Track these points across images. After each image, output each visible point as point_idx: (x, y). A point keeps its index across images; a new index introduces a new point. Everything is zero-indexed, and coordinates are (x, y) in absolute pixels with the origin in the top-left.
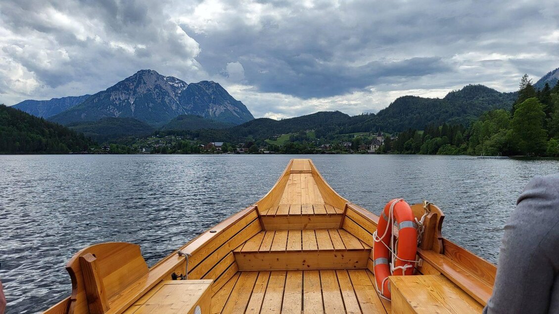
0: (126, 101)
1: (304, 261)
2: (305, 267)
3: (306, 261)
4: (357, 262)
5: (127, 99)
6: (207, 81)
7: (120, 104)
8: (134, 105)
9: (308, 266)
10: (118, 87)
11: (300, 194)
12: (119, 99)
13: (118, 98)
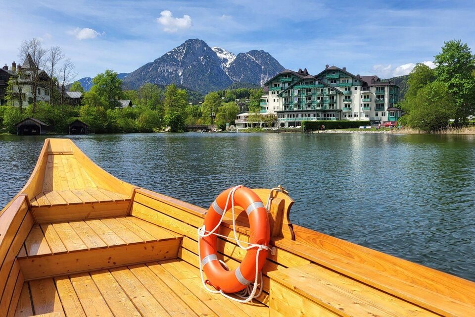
0: (174, 72)
1: (110, 258)
2: (111, 264)
3: (112, 257)
4: (167, 252)
5: (175, 71)
6: (257, 51)
7: (168, 76)
8: (182, 77)
9: (114, 263)
10: (165, 58)
11: (65, 179)
12: (167, 70)
13: (165, 69)
